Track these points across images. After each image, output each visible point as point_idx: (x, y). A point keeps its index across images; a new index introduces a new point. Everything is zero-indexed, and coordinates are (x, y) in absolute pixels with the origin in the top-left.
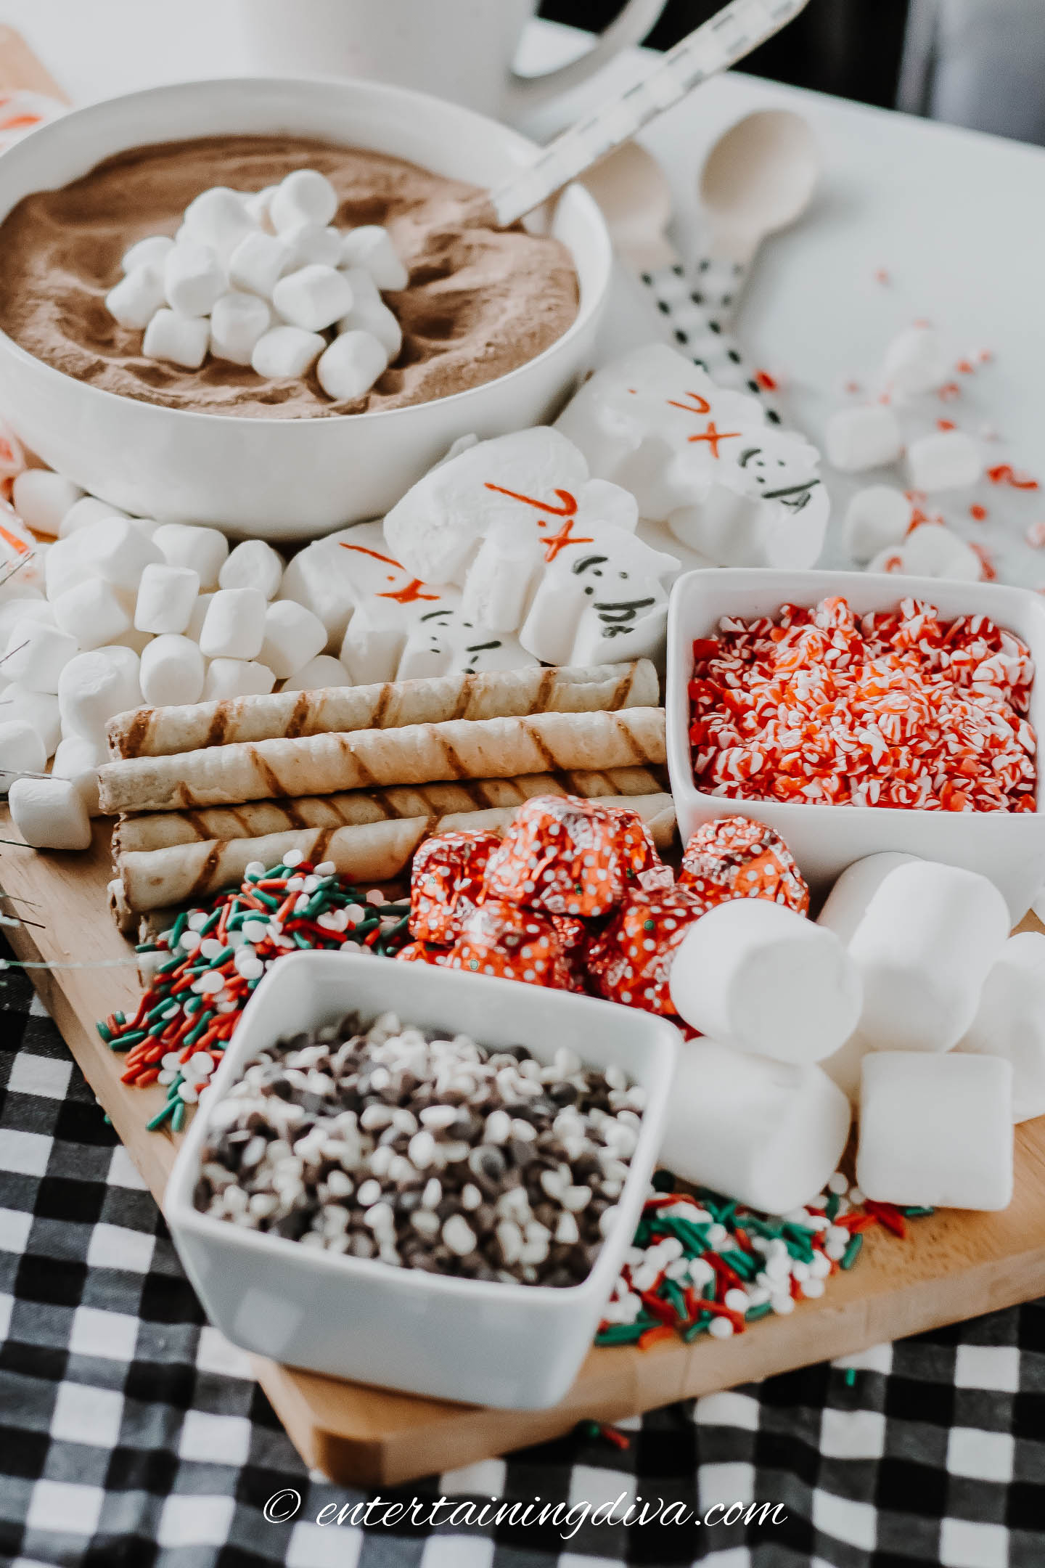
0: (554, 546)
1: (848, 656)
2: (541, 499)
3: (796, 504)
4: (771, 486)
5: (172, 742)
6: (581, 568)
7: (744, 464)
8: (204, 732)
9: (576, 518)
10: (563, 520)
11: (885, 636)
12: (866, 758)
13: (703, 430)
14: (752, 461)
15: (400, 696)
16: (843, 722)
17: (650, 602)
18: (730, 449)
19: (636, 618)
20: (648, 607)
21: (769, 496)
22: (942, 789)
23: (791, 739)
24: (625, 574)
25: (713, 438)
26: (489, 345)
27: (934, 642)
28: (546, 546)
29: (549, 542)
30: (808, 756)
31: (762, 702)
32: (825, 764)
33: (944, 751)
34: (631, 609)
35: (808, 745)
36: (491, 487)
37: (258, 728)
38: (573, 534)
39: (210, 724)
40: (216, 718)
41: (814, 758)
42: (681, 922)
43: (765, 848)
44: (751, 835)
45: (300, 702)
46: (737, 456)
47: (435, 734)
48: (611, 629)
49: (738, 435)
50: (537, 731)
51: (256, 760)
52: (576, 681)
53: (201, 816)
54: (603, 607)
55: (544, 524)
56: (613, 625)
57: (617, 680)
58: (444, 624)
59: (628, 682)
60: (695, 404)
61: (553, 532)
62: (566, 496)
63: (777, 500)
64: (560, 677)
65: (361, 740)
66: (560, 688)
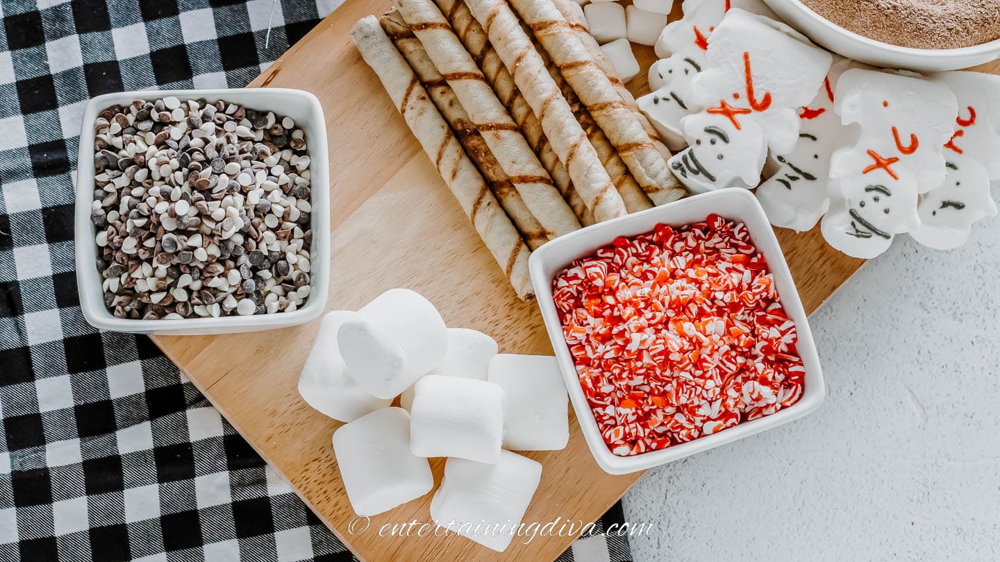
0: (721, 110)
1: (722, 304)
2: (755, 88)
3: (857, 231)
4: (861, 212)
6: (709, 131)
7: (868, 190)
9: (755, 114)
10: (747, 106)
11: (761, 320)
12: (628, 341)
13: (885, 156)
14: (875, 194)
16: (648, 320)
17: (712, 179)
18: (879, 177)
19: (697, 176)
20: (707, 179)
21: (852, 213)
22: (638, 392)
23: (625, 294)
24: (722, 157)
25: (880, 164)
26: (895, 7)
27: (768, 350)
28: (719, 105)
29: (723, 105)
30: (616, 309)
31: (655, 269)
33: (664, 383)
34: (699, 170)
35: (620, 305)
36: (746, 56)
38: (738, 117)
41: (616, 313)
45: (546, 22)
46: (874, 183)
47: (546, 103)
48: (680, 165)
49: (896, 178)
50: (574, 157)
51: (491, 18)
52: (641, 161)
53: (461, 6)
54: (691, 154)
55: (736, 96)
56: (684, 166)
57: (654, 183)
58: (687, 72)
59: (657, 190)
60: (906, 143)
61: (733, 104)
62: (767, 101)
63: (852, 219)
64: (639, 152)
65: (527, 66)
66: (631, 155)
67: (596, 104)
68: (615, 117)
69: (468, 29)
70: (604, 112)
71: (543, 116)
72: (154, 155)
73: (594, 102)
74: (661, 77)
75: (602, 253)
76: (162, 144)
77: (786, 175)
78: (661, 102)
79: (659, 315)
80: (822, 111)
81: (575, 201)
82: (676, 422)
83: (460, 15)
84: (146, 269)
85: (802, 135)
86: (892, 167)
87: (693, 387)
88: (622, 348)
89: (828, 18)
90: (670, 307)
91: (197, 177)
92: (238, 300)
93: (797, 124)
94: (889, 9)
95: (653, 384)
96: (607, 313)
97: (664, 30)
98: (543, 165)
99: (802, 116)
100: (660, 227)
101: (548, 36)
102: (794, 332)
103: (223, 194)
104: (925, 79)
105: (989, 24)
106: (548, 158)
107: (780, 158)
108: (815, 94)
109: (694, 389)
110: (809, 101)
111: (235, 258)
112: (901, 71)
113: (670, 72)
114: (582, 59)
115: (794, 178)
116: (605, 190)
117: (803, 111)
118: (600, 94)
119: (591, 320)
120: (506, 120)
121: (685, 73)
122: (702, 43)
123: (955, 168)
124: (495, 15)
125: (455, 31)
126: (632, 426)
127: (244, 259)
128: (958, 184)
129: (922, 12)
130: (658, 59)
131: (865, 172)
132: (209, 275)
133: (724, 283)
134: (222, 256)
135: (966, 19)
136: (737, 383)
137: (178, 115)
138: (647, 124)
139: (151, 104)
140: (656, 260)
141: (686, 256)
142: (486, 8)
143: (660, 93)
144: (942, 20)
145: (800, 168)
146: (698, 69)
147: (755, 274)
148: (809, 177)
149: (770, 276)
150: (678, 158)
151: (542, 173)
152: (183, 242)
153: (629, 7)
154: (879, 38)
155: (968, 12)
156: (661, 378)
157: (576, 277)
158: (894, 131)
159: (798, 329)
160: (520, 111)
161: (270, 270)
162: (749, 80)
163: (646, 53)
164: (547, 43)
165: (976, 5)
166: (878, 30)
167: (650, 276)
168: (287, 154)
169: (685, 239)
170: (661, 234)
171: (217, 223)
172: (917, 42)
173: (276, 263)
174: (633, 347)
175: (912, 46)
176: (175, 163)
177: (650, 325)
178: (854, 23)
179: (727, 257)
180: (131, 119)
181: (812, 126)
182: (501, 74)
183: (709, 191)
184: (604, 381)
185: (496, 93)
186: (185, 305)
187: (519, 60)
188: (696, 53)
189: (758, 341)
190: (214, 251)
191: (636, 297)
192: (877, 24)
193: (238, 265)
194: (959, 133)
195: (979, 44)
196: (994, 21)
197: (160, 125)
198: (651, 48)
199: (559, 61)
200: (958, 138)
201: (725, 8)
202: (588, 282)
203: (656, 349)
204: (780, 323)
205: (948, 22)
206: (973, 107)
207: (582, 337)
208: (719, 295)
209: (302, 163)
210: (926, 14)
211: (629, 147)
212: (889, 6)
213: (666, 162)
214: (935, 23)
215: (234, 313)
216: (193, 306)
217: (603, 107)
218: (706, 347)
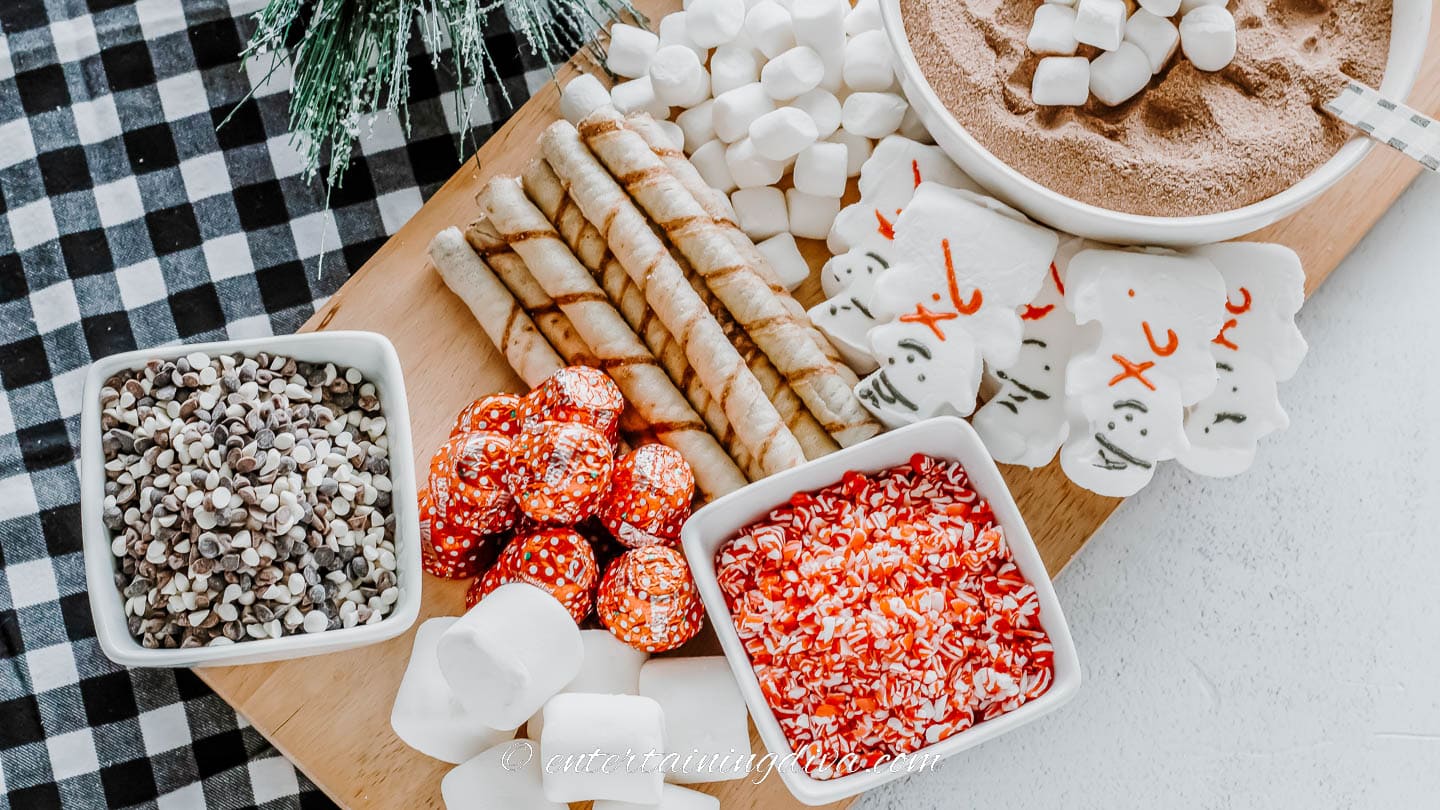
0: (919, 316)
1: (938, 571)
2: (960, 285)
3: (1107, 461)
4: (1111, 437)
5: (605, 156)
6: (905, 345)
7: (1117, 407)
8: (621, 173)
9: (962, 318)
10: (952, 309)
11: (993, 588)
12: (818, 629)
13: (1135, 360)
14: (1126, 411)
15: (731, 282)
16: (844, 599)
17: (913, 407)
18: (1131, 389)
19: (892, 405)
20: (908, 409)
21: (1098, 438)
22: (837, 694)
23: (809, 567)
24: (924, 378)
25: (1131, 371)
26: (1134, 166)
27: (1002, 626)
28: (915, 310)
29: (920, 310)
30: (800, 587)
31: (847, 532)
32: (804, 602)
33: (870, 680)
34: (896, 397)
35: (805, 582)
36: (945, 244)
37: (648, 204)
38: (941, 324)
39: (629, 172)
40: (635, 172)
41: (801, 593)
42: (541, 575)
43: (648, 599)
44: (658, 585)
45: (682, 219)
46: (1125, 397)
47: (690, 324)
48: (870, 393)
49: (1152, 388)
50: (730, 391)
51: (609, 219)
52: (819, 392)
53: (570, 206)
54: (883, 378)
55: (936, 297)
56: (875, 393)
57: (838, 419)
58: (870, 270)
59: (843, 427)
60: (1163, 342)
61: (933, 308)
62: (977, 300)
63: (1099, 446)
64: (815, 379)
65: (661, 278)
66: (806, 384)
67: (754, 322)
68: (779, 336)
69: (581, 235)
70: (766, 331)
71: (686, 341)
72: (181, 432)
73: (752, 319)
74: (838, 280)
75: (777, 516)
76: (189, 416)
77: (1010, 395)
78: (840, 312)
79: (857, 591)
80: (1050, 308)
81: (737, 450)
82: (891, 730)
83: (569, 217)
84: (180, 581)
85: (1026, 342)
86: (1146, 374)
87: (908, 682)
88: (813, 638)
89: (1049, 186)
90: (871, 580)
91: (238, 456)
92: (305, 614)
93: (1019, 328)
94: (1126, 168)
95: (856, 682)
96: (789, 593)
97: (837, 219)
98: (693, 406)
99: (1024, 317)
100: (850, 476)
101: (686, 237)
102: (1036, 600)
103: (274, 475)
104: (1183, 257)
105: (1259, 178)
106: (698, 396)
107: (1001, 374)
108: (1039, 286)
109: (909, 685)
110: (1032, 296)
111: (296, 559)
112: (1149, 249)
113: (849, 271)
114: (732, 264)
115: (1020, 399)
116: (774, 433)
117: (1026, 311)
118: (758, 308)
119: (769, 604)
120: (638, 350)
121: (867, 271)
122: (887, 230)
123: (1230, 369)
124: (614, 215)
125: (565, 240)
126: (833, 739)
127: (308, 560)
128: (1235, 389)
129: (1169, 169)
130: (833, 256)
131: (1112, 384)
132: (263, 584)
133: (939, 544)
134: (279, 556)
135: (1227, 174)
136: (966, 673)
137: (208, 376)
138: (824, 342)
139: (171, 365)
140: (848, 519)
141: (887, 511)
142: (602, 207)
143: (837, 301)
144: (1197, 178)
145: (1027, 385)
146: (885, 265)
147: (979, 527)
148: (1040, 395)
149: (999, 529)
150: (867, 383)
151: (692, 416)
152: (225, 543)
153: (790, 192)
154: (1117, 208)
155: (1230, 165)
156: (865, 673)
157: (744, 550)
158: (1146, 328)
159: (1040, 596)
160: (656, 338)
161: (344, 570)
162: (951, 274)
163: (816, 249)
164: (685, 247)
165: (1239, 155)
166: (1115, 197)
167: (841, 540)
168: (355, 417)
169: (883, 490)
170: (851, 484)
171: (269, 514)
172: (1166, 210)
173: (351, 561)
174: (826, 636)
175: (1161, 215)
176: (209, 440)
177: (846, 606)
178: (1083, 189)
179: (941, 508)
180: (146, 385)
181: (1038, 328)
182: (628, 291)
183: (909, 423)
184: (792, 684)
185: (624, 316)
186: (235, 625)
187: (649, 271)
188: (880, 244)
189: (989, 616)
190: (269, 551)
191: (825, 570)
192: (1113, 190)
193: (301, 567)
194: (1231, 323)
195: (1247, 205)
196: (1265, 174)
197: (185, 391)
198: (822, 243)
199: (702, 269)
200: (1230, 329)
201: (914, 184)
202: (761, 556)
203: (857, 635)
204: (1016, 590)
205: (1204, 179)
206: (1247, 288)
207: (758, 628)
208: (934, 559)
209: (375, 427)
210: (1175, 171)
211: (802, 374)
212: (1126, 164)
213: (853, 389)
214: (1187, 182)
215: (300, 630)
216: (245, 625)
217: (764, 324)
218: (921, 628)
